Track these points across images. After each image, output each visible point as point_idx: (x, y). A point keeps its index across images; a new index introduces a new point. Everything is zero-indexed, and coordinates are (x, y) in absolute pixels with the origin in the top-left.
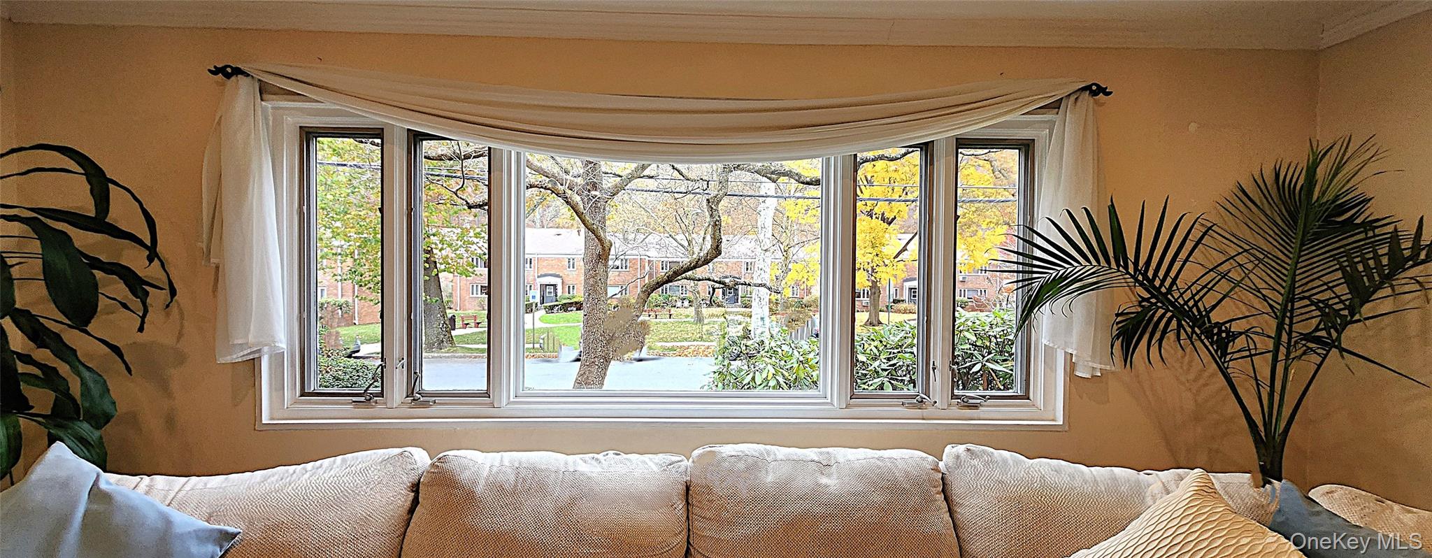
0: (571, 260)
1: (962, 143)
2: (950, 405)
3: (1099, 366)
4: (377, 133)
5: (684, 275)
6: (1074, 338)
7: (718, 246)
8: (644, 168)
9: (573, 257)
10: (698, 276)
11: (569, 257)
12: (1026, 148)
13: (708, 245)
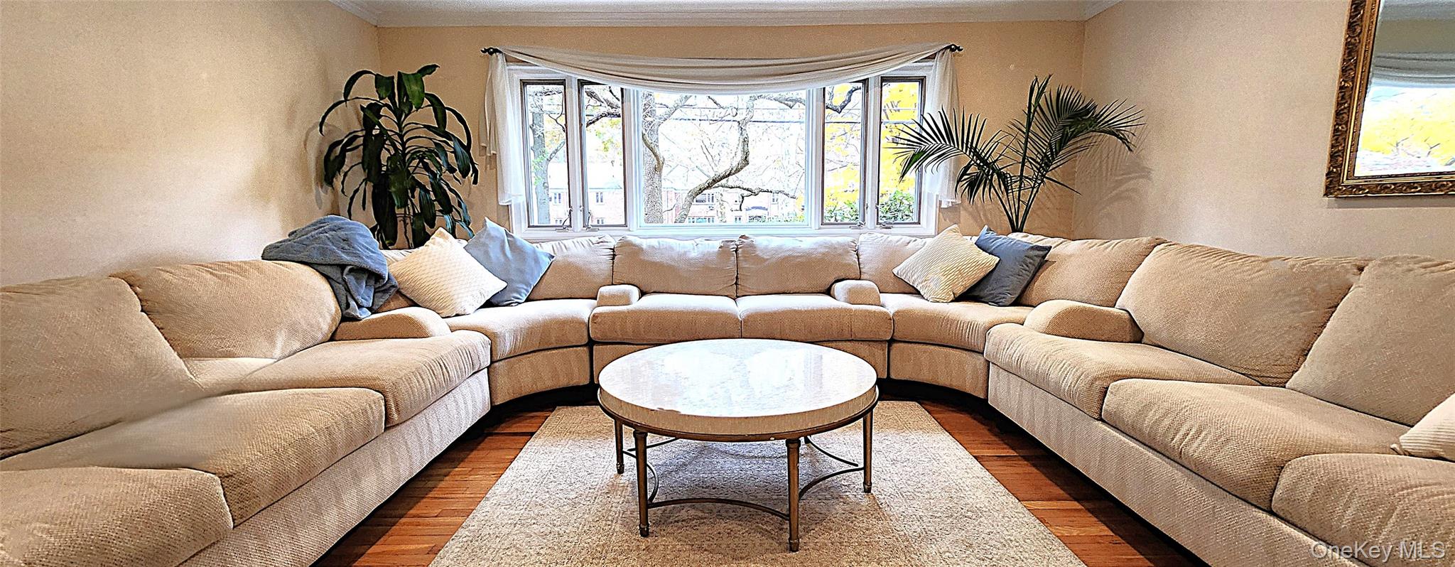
0: (599, 194)
1: (885, 80)
2: (875, 228)
3: (950, 200)
4: (562, 82)
5: (719, 183)
6: (939, 187)
7: (746, 157)
8: (687, 98)
9: (601, 191)
10: (730, 184)
11: (597, 191)
12: (922, 80)
13: (740, 156)
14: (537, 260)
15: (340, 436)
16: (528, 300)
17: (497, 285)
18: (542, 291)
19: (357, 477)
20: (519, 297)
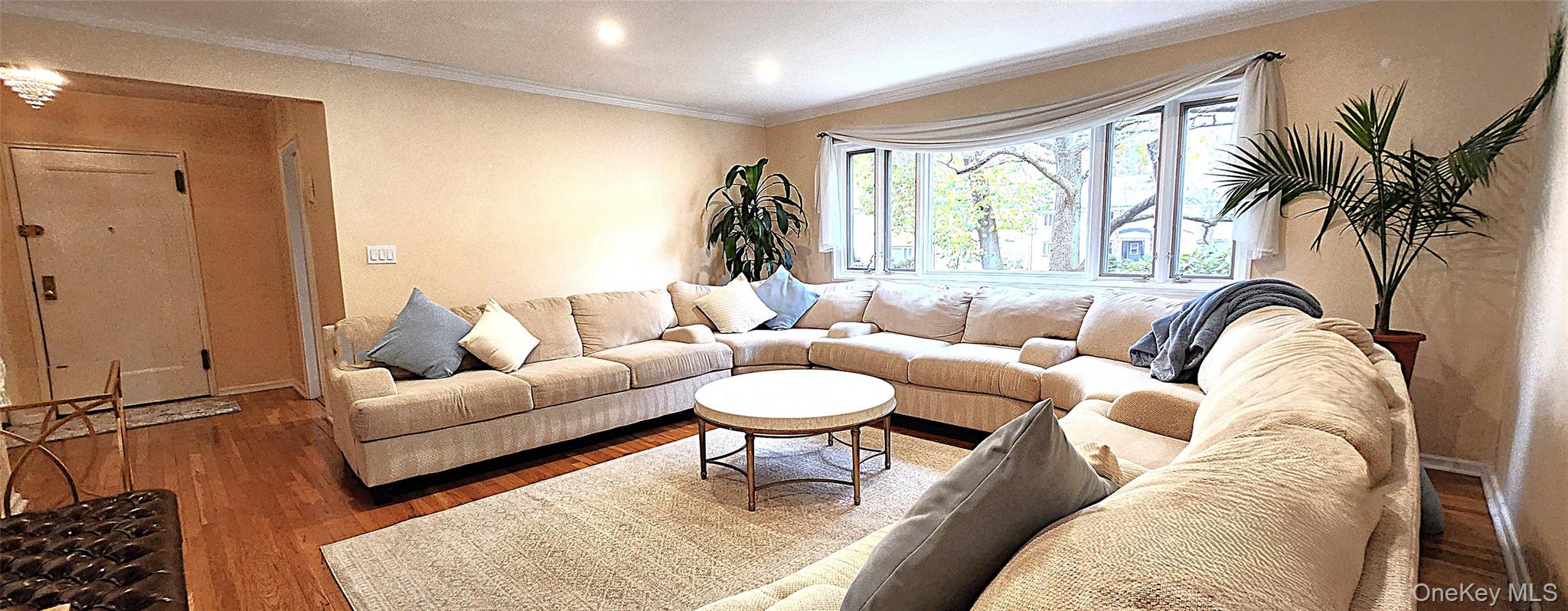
2: (1166, 281)
3: (1261, 250)
14: (803, 298)
15: (595, 384)
16: (794, 327)
17: (768, 315)
18: (806, 321)
19: (606, 407)
20: (784, 324)
